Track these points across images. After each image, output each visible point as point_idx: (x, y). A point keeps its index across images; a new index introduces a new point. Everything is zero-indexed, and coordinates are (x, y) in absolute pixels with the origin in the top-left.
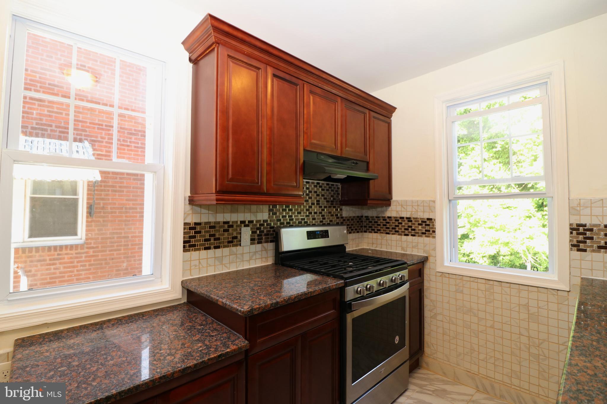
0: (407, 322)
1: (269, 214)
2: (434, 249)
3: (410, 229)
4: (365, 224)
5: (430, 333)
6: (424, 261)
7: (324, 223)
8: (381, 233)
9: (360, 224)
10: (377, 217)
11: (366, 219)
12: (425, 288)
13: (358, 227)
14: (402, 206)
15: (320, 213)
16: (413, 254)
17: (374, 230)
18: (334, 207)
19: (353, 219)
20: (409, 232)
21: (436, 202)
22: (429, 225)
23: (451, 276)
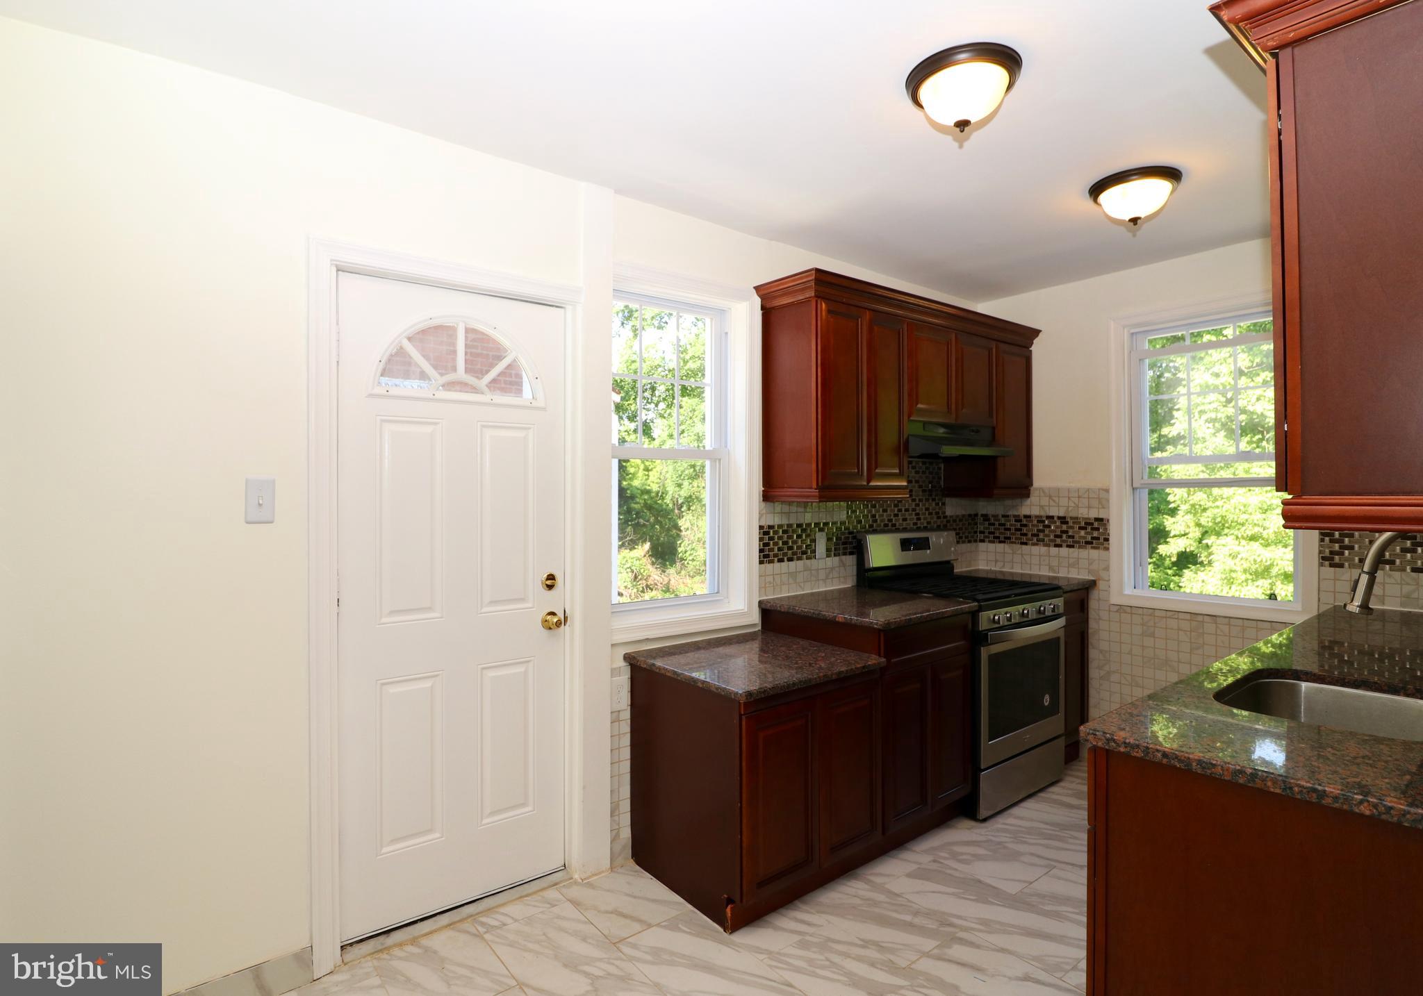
0: (1062, 677)
1: (848, 513)
2: (1107, 569)
3: (1064, 536)
4: (981, 528)
5: (1099, 703)
6: (1088, 587)
7: (919, 525)
8: (1012, 543)
9: (972, 528)
10: (1003, 516)
11: (984, 520)
12: (1090, 631)
13: (969, 533)
14: (1050, 497)
15: (914, 510)
16: (1070, 576)
17: (998, 538)
18: (934, 500)
19: (961, 518)
20: (1064, 541)
21: (1110, 491)
22: (1098, 529)
23: (1134, 611)
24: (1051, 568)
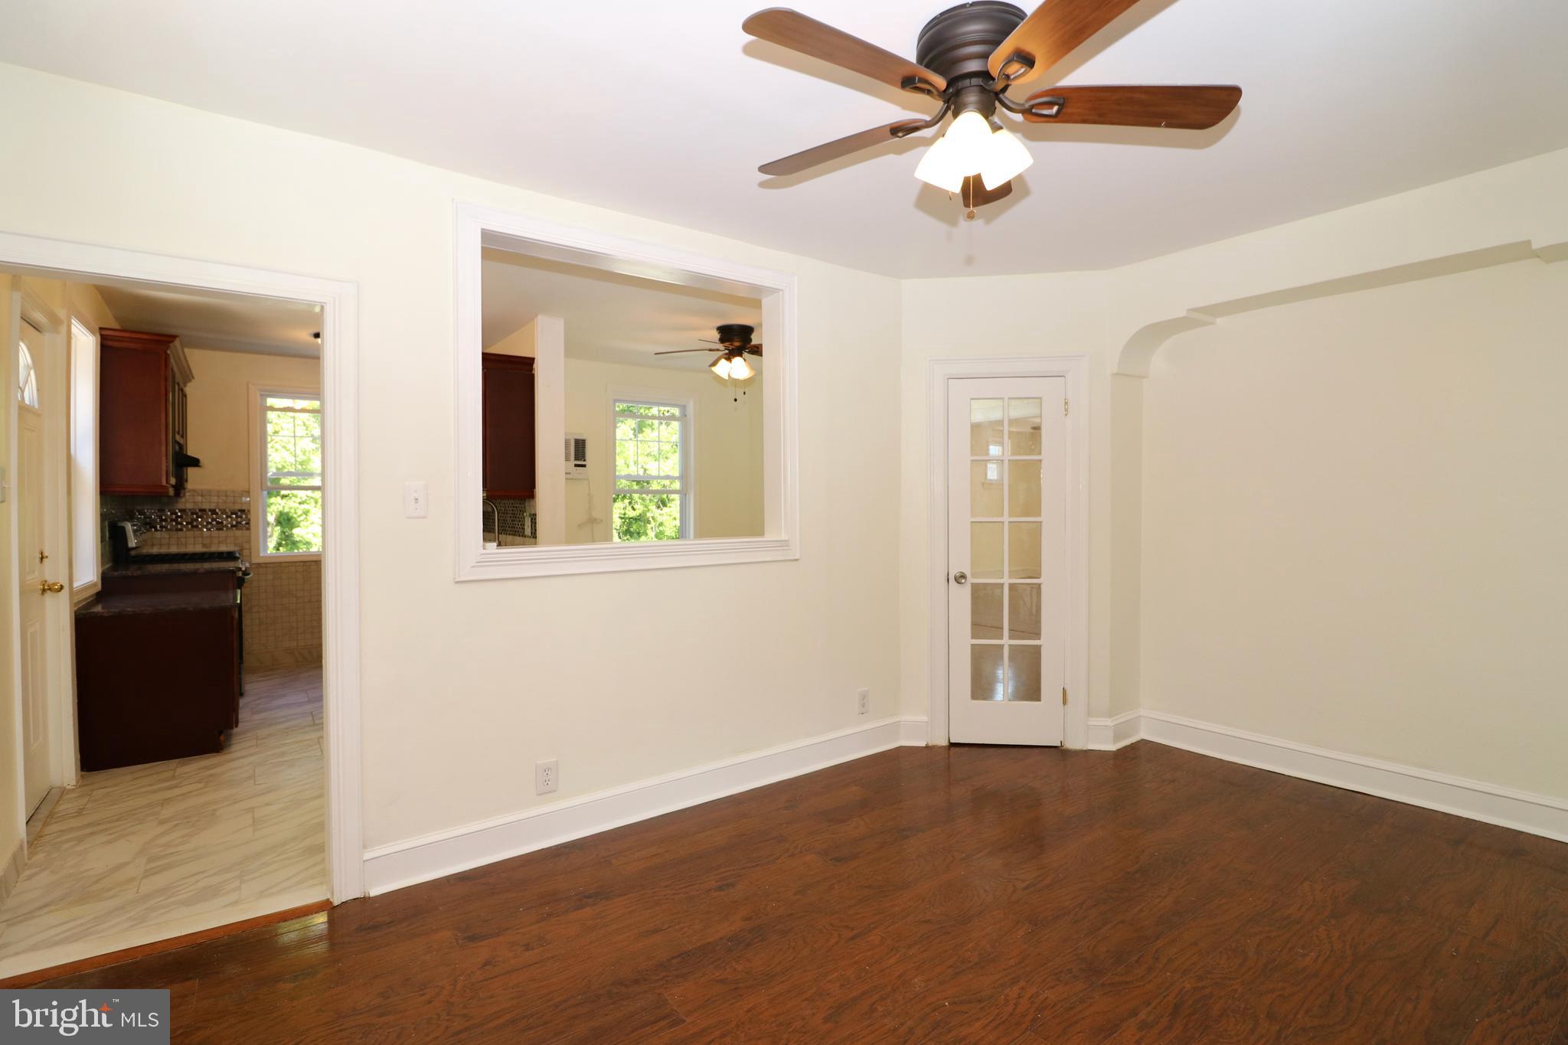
2: (248, 541)
14: (202, 496)
20: (214, 526)
21: (250, 492)
22: (241, 516)
23: (268, 565)
24: (204, 545)
